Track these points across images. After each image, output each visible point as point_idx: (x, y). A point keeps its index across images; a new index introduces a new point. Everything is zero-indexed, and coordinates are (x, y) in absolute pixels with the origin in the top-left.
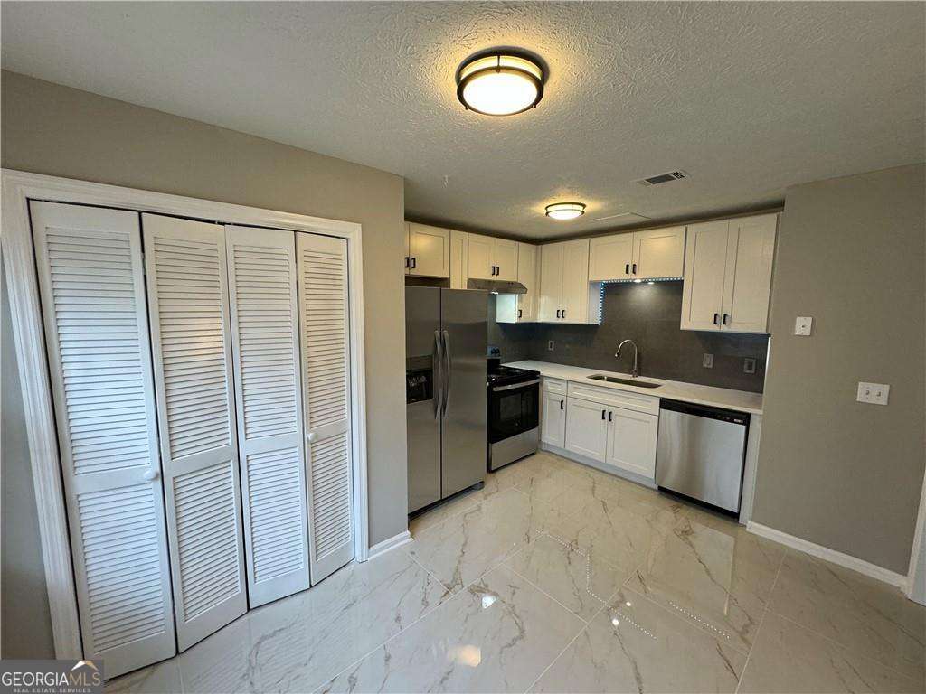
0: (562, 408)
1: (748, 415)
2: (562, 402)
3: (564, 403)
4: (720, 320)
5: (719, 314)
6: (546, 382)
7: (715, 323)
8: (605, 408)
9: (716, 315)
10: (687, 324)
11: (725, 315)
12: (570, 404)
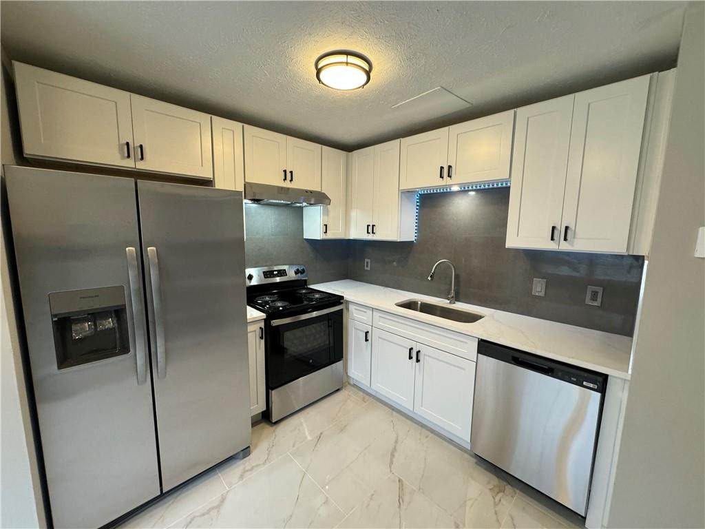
0: (367, 340)
1: (605, 377)
2: (367, 333)
3: (369, 335)
4: (560, 234)
5: (558, 227)
6: (352, 307)
7: (552, 239)
8: (413, 345)
9: (554, 228)
10: (514, 240)
11: (567, 228)
12: (374, 336)
